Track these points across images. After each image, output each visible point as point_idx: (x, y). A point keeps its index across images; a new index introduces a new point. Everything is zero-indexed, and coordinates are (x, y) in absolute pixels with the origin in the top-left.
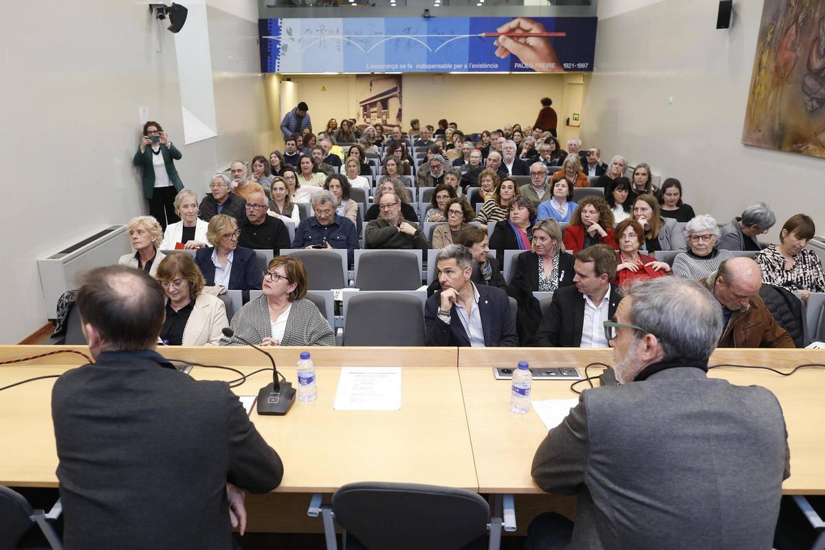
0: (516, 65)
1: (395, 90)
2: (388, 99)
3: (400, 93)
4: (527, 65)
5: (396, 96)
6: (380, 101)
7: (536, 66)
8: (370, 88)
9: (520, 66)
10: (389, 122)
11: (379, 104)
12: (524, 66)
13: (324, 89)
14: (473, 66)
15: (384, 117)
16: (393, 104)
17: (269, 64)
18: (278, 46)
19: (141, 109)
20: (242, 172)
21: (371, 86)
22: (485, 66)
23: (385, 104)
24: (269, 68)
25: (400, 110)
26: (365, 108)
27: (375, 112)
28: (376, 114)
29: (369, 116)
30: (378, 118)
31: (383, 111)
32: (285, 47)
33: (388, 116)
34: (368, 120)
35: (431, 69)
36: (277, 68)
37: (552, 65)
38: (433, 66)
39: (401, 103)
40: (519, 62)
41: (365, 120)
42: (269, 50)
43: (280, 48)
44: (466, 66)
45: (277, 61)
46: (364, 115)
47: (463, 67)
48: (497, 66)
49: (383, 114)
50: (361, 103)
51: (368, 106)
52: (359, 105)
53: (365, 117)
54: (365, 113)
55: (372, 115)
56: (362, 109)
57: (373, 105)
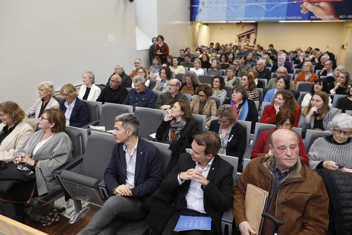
0: (312, 17)
1: (254, 30)
2: (250, 34)
3: (256, 31)
4: (318, 17)
5: (254, 33)
7: (323, 17)
8: (242, 29)
9: (313, 17)
10: (250, 44)
11: (246, 36)
12: (316, 17)
13: (222, 29)
14: (288, 18)
15: (248, 42)
16: (253, 36)
17: (193, 18)
18: (198, 10)
19: (110, 35)
20: (139, 64)
21: (243, 28)
22: (294, 18)
23: (248, 36)
24: (193, 19)
25: (255, 39)
26: (239, 38)
27: (244, 40)
28: (244, 41)
29: (240, 42)
30: (245, 42)
31: (247, 39)
32: (201, 10)
33: (249, 41)
34: (240, 43)
35: (267, 19)
36: (196, 19)
37: (333, 17)
38: (268, 18)
39: (256, 36)
40: (313, 15)
41: (239, 43)
42: (194, 12)
43: (198, 11)
44: (284, 18)
45: (197, 16)
46: (238, 41)
47: (283, 18)
48: (301, 18)
49: (247, 41)
50: (238, 35)
51: (241, 37)
52: (237, 36)
53: (239, 42)
54: (239, 40)
55: (242, 41)
56: (238, 38)
57: (243, 36)
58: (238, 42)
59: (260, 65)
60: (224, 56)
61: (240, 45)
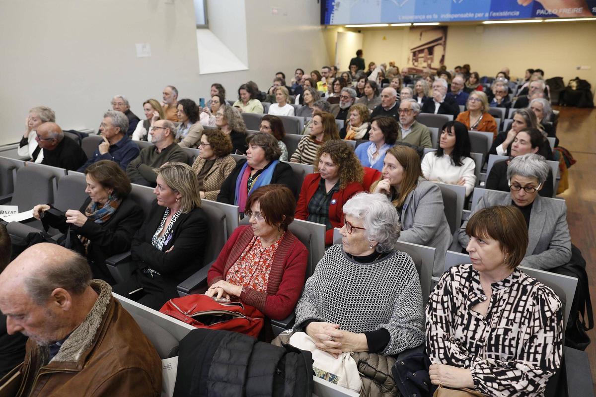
0: (539, 12)
1: (440, 39)
2: (433, 46)
3: (445, 42)
4: (550, 11)
5: (440, 44)
6: (428, 48)
7: (560, 11)
8: (419, 37)
9: (542, 12)
10: (433, 66)
11: (426, 51)
12: (547, 12)
13: (385, 38)
14: (494, 14)
16: (438, 51)
17: (326, 18)
18: (333, 4)
20: (168, 96)
21: (421, 35)
22: (506, 14)
23: (431, 51)
24: (326, 21)
25: (443, 56)
26: (415, 54)
27: (422, 57)
28: (423, 59)
29: (416, 60)
30: (425, 61)
31: (429, 57)
32: (338, 4)
33: (432, 60)
34: (416, 64)
35: (454, 18)
36: (331, 21)
37: (579, 10)
38: (456, 16)
39: (444, 49)
40: (542, 8)
41: (413, 64)
42: (327, 7)
43: (334, 5)
44: (487, 15)
45: (332, 15)
46: (413, 59)
47: (484, 15)
48: (518, 13)
49: (429, 59)
50: (412, 50)
51: (417, 53)
52: (410, 51)
53: (414, 61)
54: (414, 58)
55: (420, 59)
56: (411, 55)
57: (421, 51)
58: (413, 61)
59: (386, 96)
60: (338, 82)
61: (415, 66)
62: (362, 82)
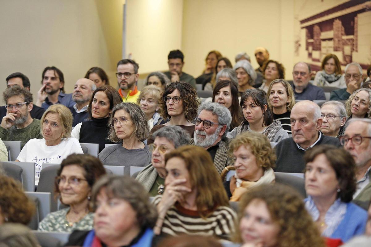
2: (355, 14)
5: (369, 10)
6: (340, 18)
11: (338, 24)
15: (347, 49)
16: (366, 25)
23: (349, 25)
26: (310, 31)
27: (330, 39)
28: (331, 43)
29: (317, 48)
30: (336, 49)
31: (345, 37)
41: (310, 55)
46: (308, 44)
49: (345, 44)
50: (303, 22)
51: (316, 28)
52: (299, 26)
53: (310, 48)
54: (311, 41)
55: (324, 44)
56: (304, 32)
57: (327, 25)
58: (307, 49)
59: (302, 120)
60: (176, 93)
61: (314, 60)
62: (225, 93)
